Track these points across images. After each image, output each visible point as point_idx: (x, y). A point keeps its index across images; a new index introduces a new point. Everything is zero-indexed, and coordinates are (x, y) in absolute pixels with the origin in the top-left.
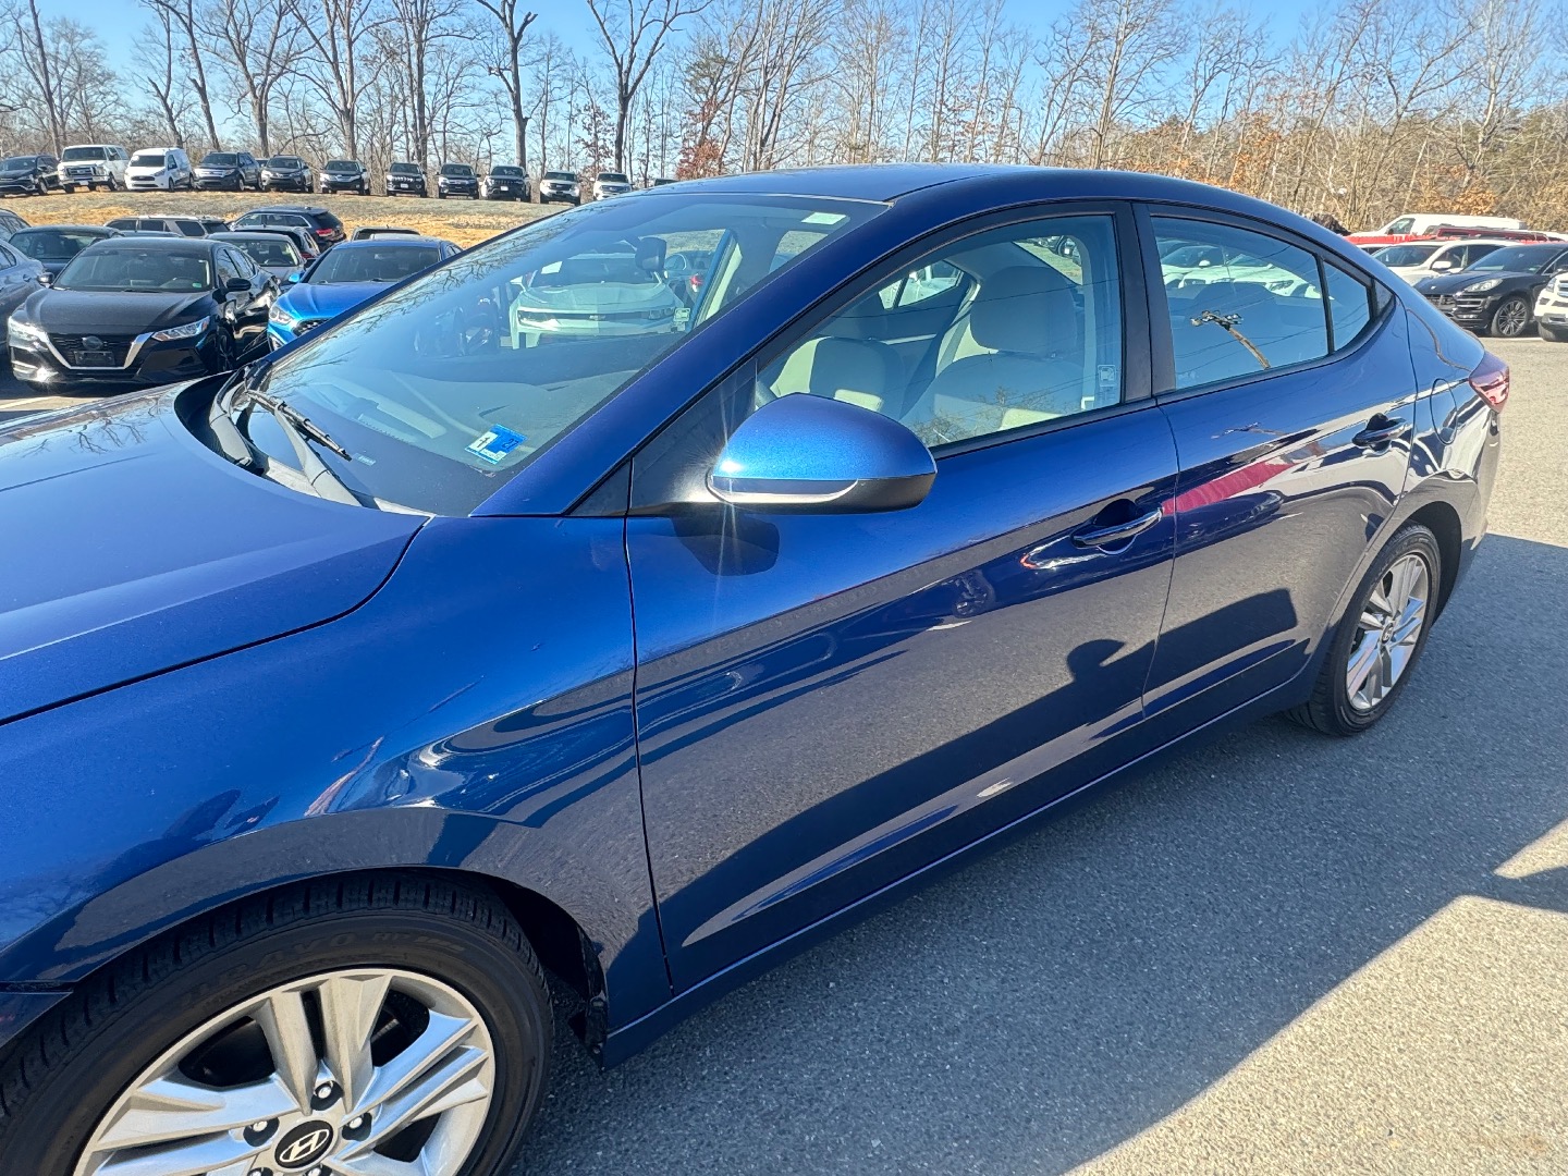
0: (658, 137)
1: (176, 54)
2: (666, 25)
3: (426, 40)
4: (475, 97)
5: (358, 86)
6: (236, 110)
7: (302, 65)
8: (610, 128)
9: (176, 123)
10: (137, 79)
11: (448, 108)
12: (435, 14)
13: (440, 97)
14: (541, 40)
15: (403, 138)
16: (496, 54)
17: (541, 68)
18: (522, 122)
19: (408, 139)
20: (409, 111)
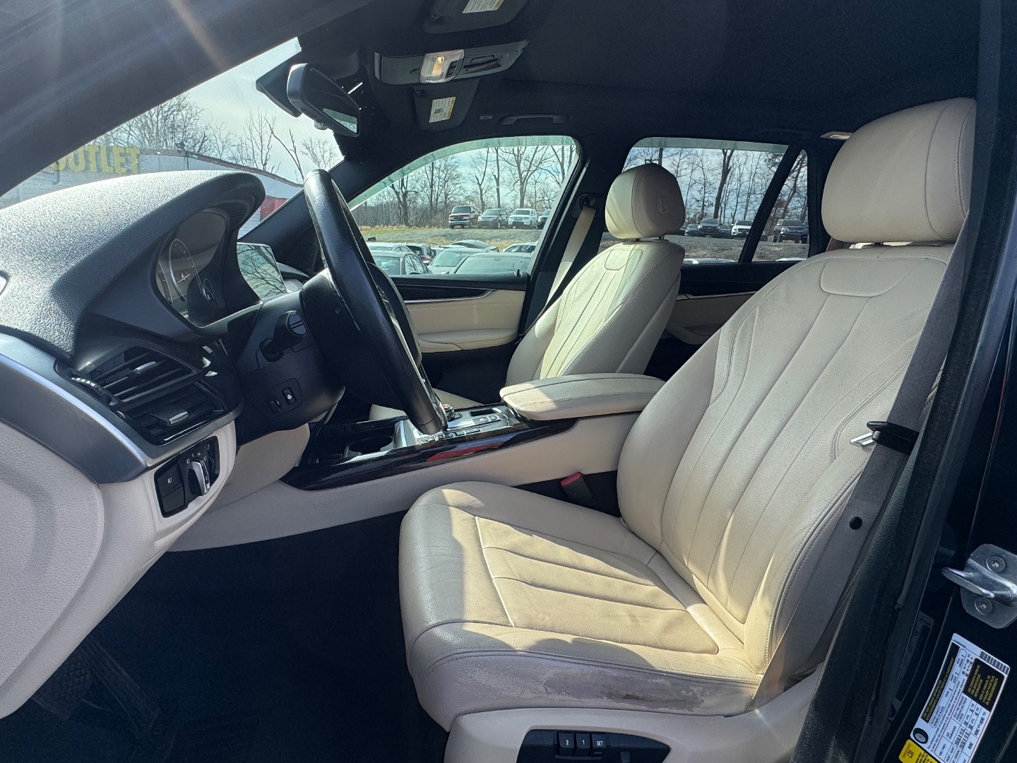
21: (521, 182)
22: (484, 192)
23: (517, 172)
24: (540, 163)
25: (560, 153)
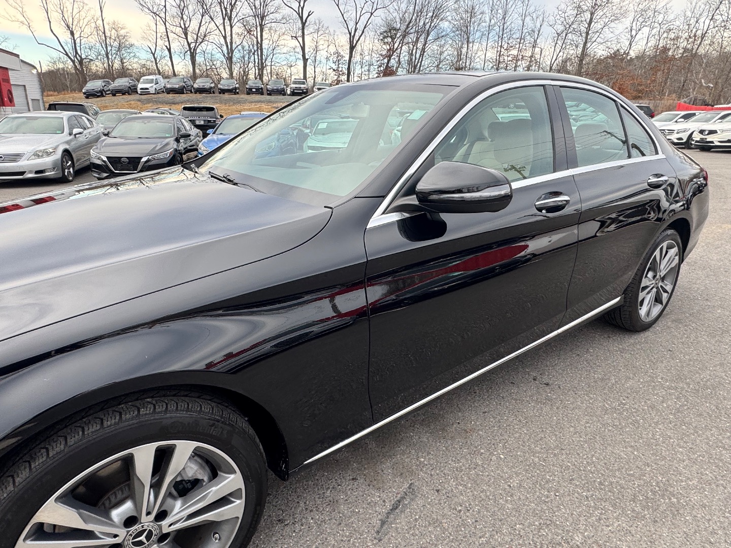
0: (366, 66)
1: (159, 35)
2: (372, 14)
3: (265, 25)
4: (285, 50)
5: (234, 46)
6: (183, 58)
7: (211, 37)
8: (345, 62)
9: (158, 65)
10: (143, 46)
11: (273, 55)
12: (269, 13)
13: (270, 50)
14: (315, 23)
15: (253, 69)
16: (295, 30)
17: (314, 36)
18: (305, 60)
19: (255, 70)
20: (256, 57)
21: (191, 52)
22: (158, 60)
23: (186, 43)
24: (205, 36)
25: (221, 28)
